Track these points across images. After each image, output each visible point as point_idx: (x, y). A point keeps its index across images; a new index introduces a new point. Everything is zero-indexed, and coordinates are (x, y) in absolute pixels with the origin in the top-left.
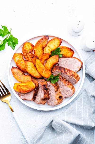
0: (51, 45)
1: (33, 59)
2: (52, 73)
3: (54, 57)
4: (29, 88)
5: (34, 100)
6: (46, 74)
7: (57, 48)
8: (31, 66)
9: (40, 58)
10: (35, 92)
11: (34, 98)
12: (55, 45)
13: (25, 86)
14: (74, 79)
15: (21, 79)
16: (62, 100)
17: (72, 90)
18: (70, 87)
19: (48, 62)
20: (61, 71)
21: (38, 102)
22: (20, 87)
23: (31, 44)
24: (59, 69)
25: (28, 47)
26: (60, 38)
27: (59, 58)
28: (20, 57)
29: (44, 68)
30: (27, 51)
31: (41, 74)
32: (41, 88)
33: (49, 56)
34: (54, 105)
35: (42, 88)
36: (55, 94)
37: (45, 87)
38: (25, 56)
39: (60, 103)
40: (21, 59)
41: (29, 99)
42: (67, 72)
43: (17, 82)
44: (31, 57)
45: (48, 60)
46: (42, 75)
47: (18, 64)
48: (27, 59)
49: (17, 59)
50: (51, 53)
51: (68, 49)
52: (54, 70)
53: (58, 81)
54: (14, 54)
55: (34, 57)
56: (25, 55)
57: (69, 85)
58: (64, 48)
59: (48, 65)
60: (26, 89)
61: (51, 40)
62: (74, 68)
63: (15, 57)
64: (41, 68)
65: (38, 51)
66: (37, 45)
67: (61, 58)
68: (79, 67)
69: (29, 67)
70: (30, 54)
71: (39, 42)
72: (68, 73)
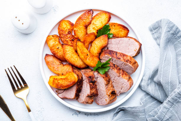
0: (97, 21)
1: (74, 42)
2: (100, 60)
3: (102, 37)
4: (69, 82)
5: (77, 99)
6: (92, 62)
7: (105, 25)
8: (70, 52)
9: (82, 40)
10: (78, 86)
11: (77, 96)
12: (102, 22)
13: (64, 79)
14: (130, 66)
15: (58, 71)
16: (116, 97)
17: (128, 81)
18: (126, 78)
19: (93, 44)
20: (112, 56)
21: (83, 101)
22: (58, 81)
23: (70, 22)
24: (109, 54)
25: (66, 27)
26: (109, 12)
27: (109, 38)
28: (56, 40)
29: (88, 54)
30: (65, 32)
31: (85, 62)
32: (86, 82)
33: (94, 38)
34: (106, 105)
35: (88, 81)
36: (105, 88)
37: (91, 80)
38: (63, 39)
39: (113, 101)
40: (57, 43)
41: (70, 98)
42: (120, 57)
43: (54, 75)
44: (70, 39)
45: (94, 42)
46: (87, 64)
47: (53, 49)
48: (66, 43)
49: (52, 43)
50: (97, 33)
51: (120, 26)
52: (102, 56)
53: (108, 70)
54: (47, 36)
55: (74, 39)
56: (62, 37)
57: (124, 75)
58: (115, 25)
59: (93, 50)
60: (65, 83)
61: (97, 15)
62: (129, 52)
63: (49, 41)
64: (84, 53)
65: (80, 31)
66: (77, 23)
67: (111, 38)
68: (137, 49)
69: (68, 52)
70: (69, 36)
71: (80, 18)
72: (122, 59)
